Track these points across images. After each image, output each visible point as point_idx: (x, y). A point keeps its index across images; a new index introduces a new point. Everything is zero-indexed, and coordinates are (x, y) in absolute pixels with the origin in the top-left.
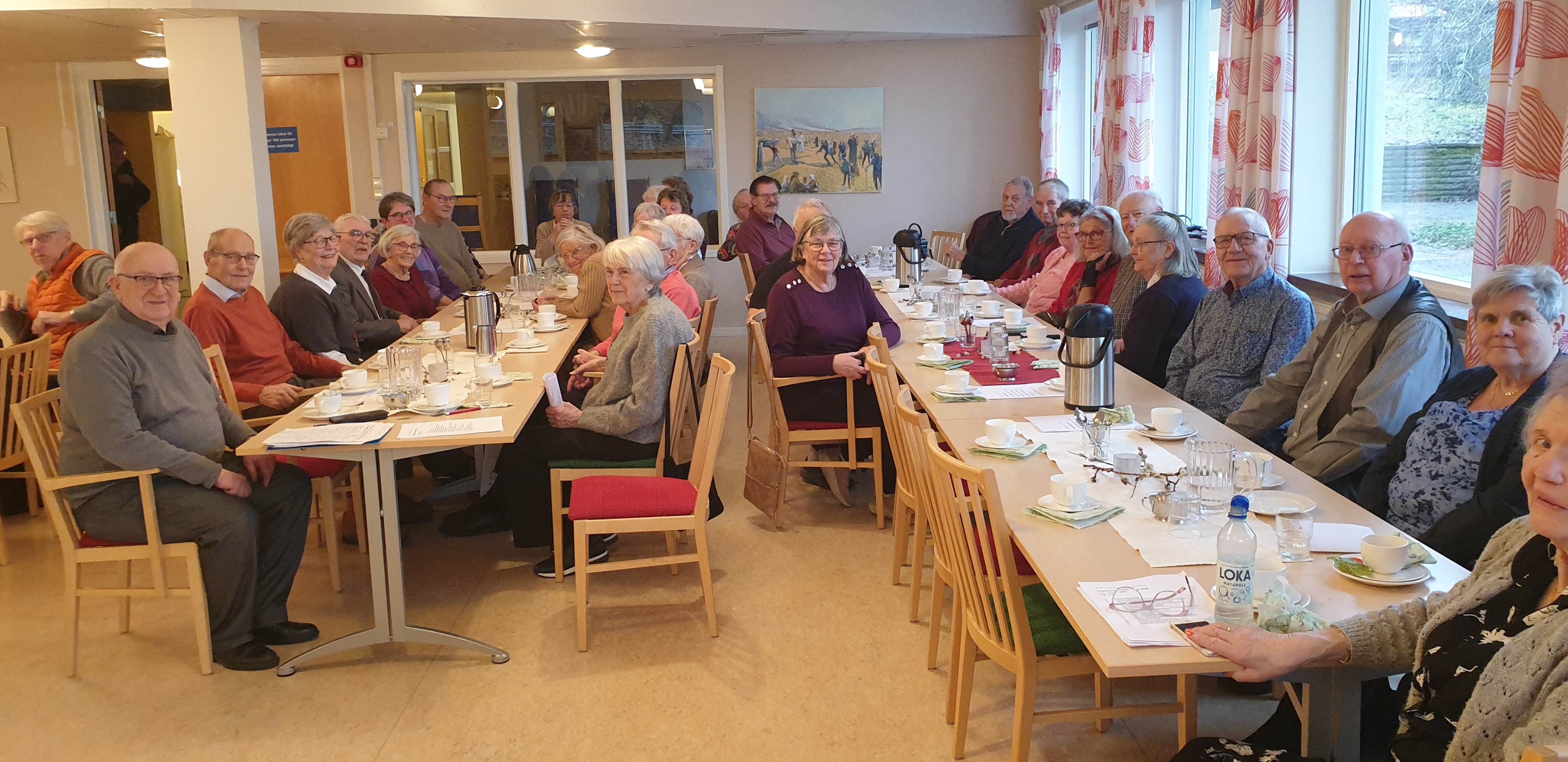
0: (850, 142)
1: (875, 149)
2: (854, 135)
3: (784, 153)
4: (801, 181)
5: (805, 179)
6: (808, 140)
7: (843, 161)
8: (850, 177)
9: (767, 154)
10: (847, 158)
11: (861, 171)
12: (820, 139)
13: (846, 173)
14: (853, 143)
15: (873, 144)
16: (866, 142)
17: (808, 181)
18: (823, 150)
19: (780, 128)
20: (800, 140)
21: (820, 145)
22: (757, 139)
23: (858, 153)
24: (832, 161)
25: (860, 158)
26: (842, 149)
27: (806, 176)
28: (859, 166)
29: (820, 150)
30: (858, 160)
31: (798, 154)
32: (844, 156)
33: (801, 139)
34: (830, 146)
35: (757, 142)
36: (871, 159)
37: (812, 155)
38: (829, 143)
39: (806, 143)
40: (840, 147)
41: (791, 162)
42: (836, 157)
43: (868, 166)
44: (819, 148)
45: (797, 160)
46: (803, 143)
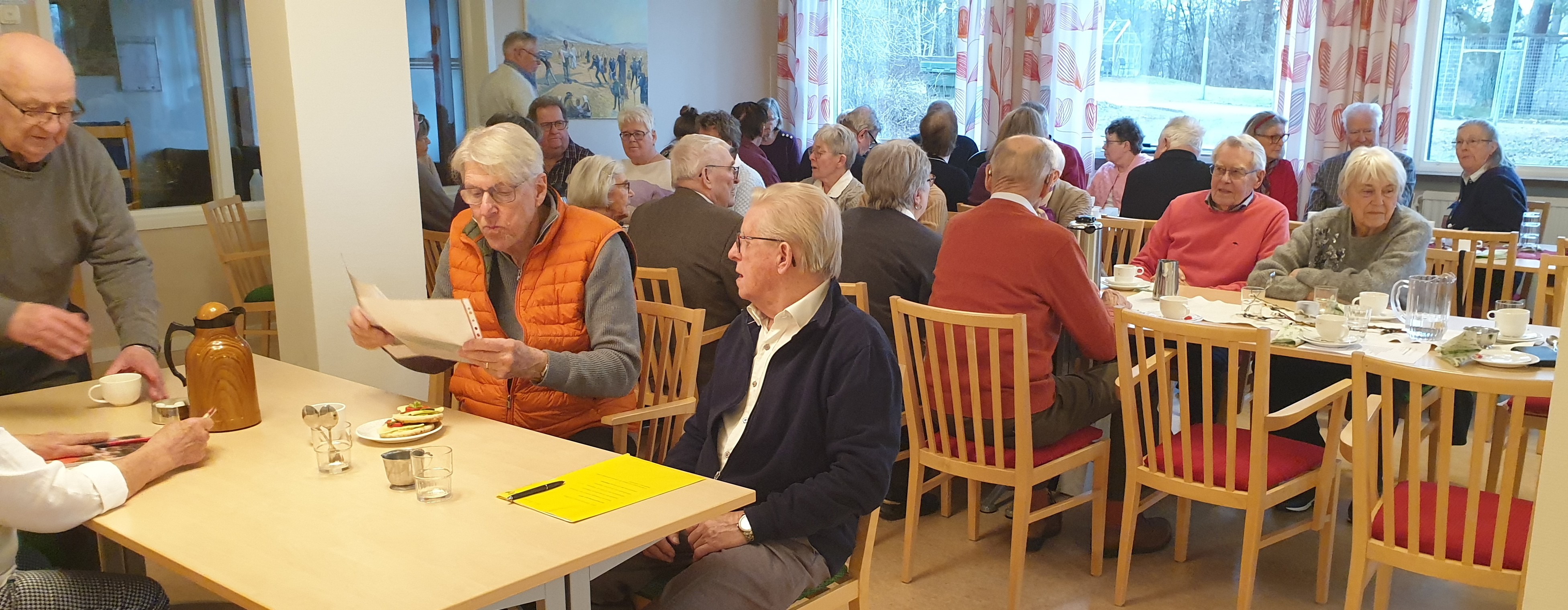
0: (619, 59)
2: (623, 50)
4: (575, 104)
5: (578, 101)
6: (579, 55)
7: (613, 81)
8: (620, 100)
10: (617, 77)
13: (616, 95)
14: (622, 60)
15: (640, 62)
17: (582, 104)
18: (595, 67)
19: (551, 37)
20: (572, 54)
23: (627, 72)
24: (602, 81)
25: (629, 78)
26: (612, 68)
27: (578, 97)
28: (628, 88)
30: (627, 80)
31: (571, 71)
32: (614, 75)
33: (573, 52)
34: (601, 63)
36: (638, 80)
37: (583, 73)
38: (600, 58)
39: (577, 57)
40: (610, 63)
41: (564, 80)
42: (606, 75)
43: (636, 89)
44: (590, 65)
45: (570, 78)
46: (575, 57)
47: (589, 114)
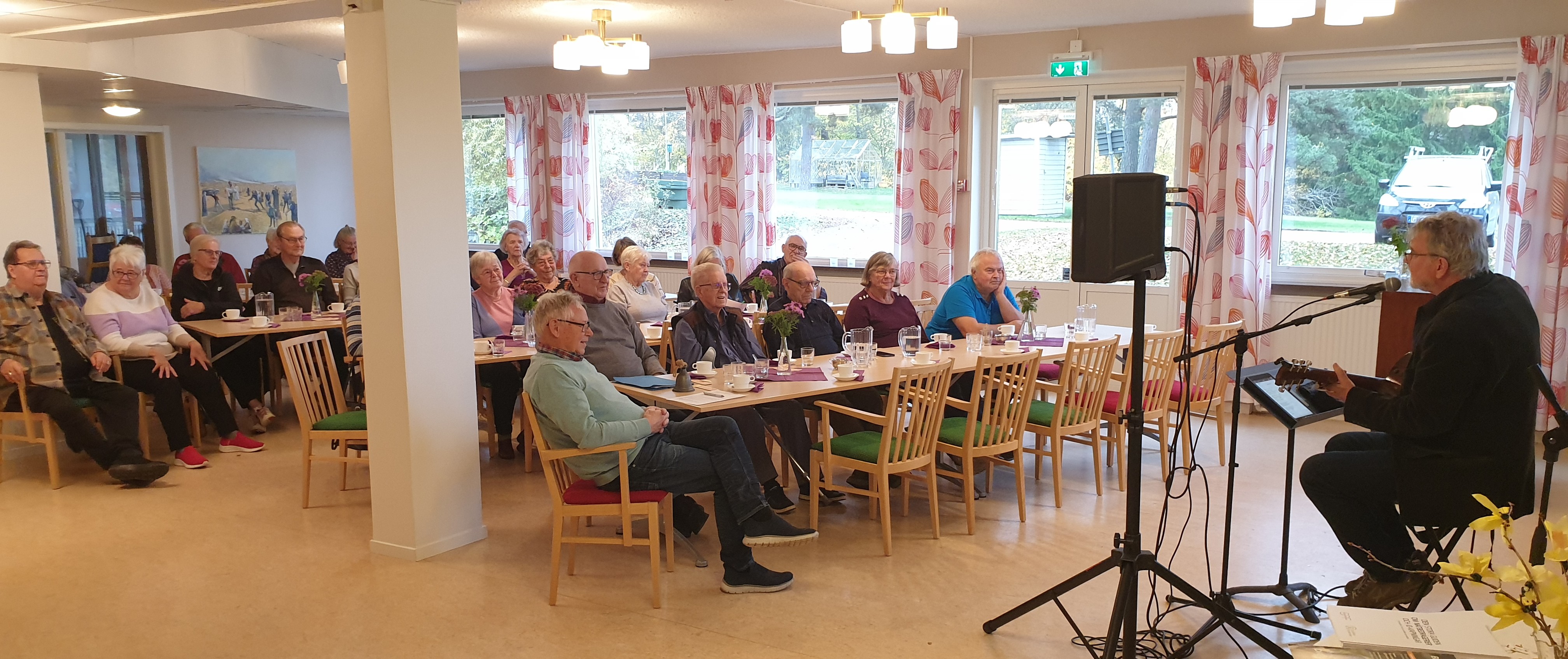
0: (273, 192)
1: (292, 198)
2: (276, 187)
4: (238, 224)
5: (241, 222)
6: (241, 190)
7: (269, 207)
8: (275, 220)
9: (210, 201)
10: (272, 205)
11: (283, 215)
12: (251, 189)
13: (272, 217)
14: (275, 193)
15: (290, 194)
16: (285, 192)
17: (244, 223)
18: (254, 199)
19: (219, 180)
20: (235, 190)
21: (251, 194)
22: (201, 189)
23: (280, 201)
24: (260, 208)
25: (281, 205)
26: (268, 198)
27: (241, 219)
28: (281, 212)
29: (251, 199)
30: (280, 207)
31: (234, 202)
32: (269, 203)
33: (236, 189)
34: (259, 196)
35: (201, 192)
36: (289, 206)
37: (245, 203)
38: (258, 192)
39: (240, 192)
40: (266, 196)
41: (229, 208)
42: (263, 203)
43: (288, 211)
44: (250, 197)
45: (234, 206)
46: (238, 192)
47: (250, 230)
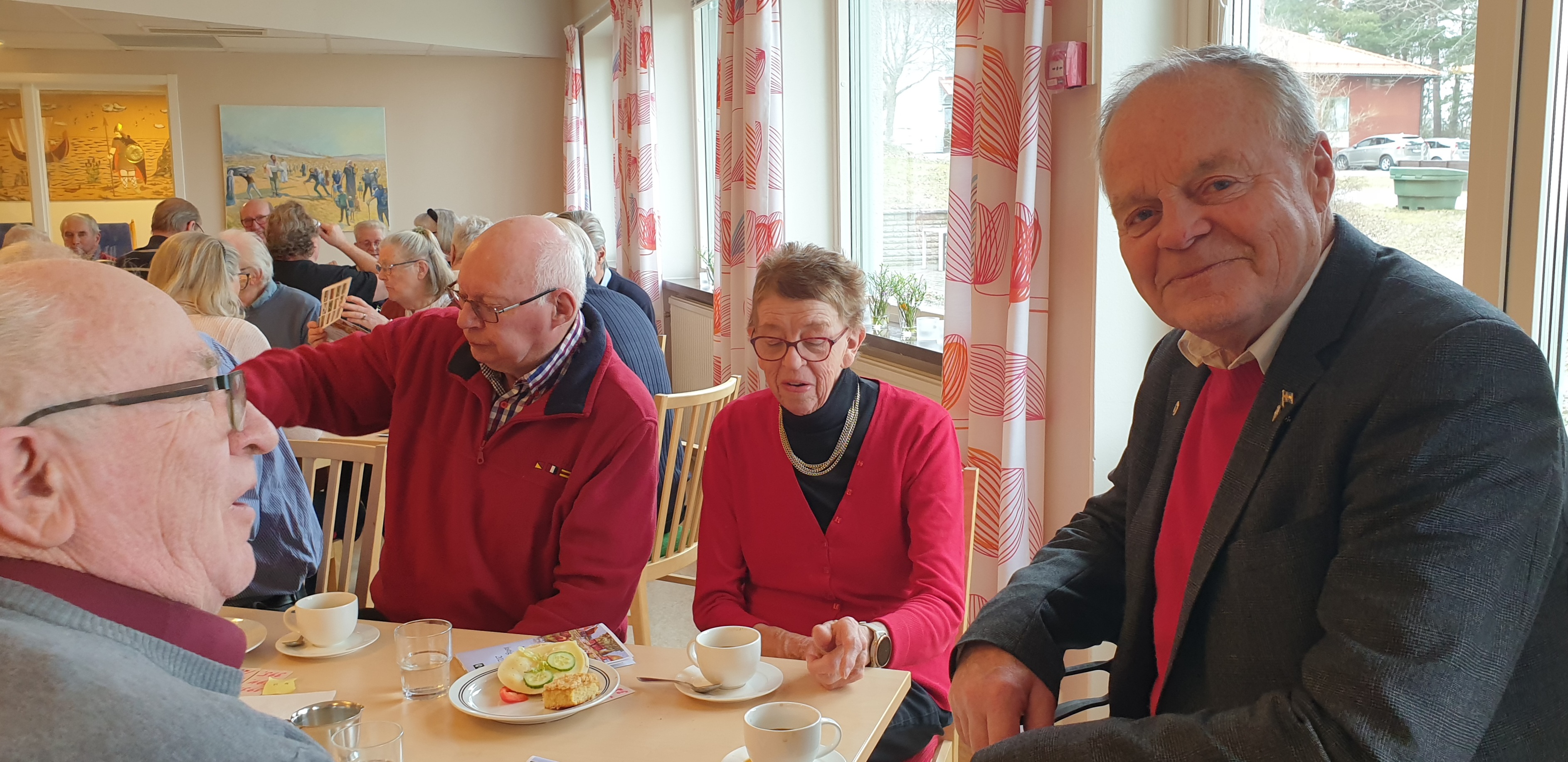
0: (346, 171)
2: (351, 163)
3: (261, 183)
6: (292, 168)
7: (338, 193)
8: (349, 212)
9: (239, 185)
11: (363, 205)
15: (375, 173)
18: (312, 180)
19: (254, 153)
20: (281, 168)
23: (357, 184)
24: (324, 193)
28: (360, 200)
31: (280, 185)
32: (339, 187)
33: (283, 166)
34: (321, 176)
36: (373, 191)
37: (297, 186)
38: (320, 171)
39: (289, 171)
40: (334, 177)
41: (271, 194)
42: (329, 188)
43: (371, 200)
44: (306, 178)
45: (279, 192)
46: (285, 171)
